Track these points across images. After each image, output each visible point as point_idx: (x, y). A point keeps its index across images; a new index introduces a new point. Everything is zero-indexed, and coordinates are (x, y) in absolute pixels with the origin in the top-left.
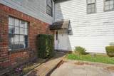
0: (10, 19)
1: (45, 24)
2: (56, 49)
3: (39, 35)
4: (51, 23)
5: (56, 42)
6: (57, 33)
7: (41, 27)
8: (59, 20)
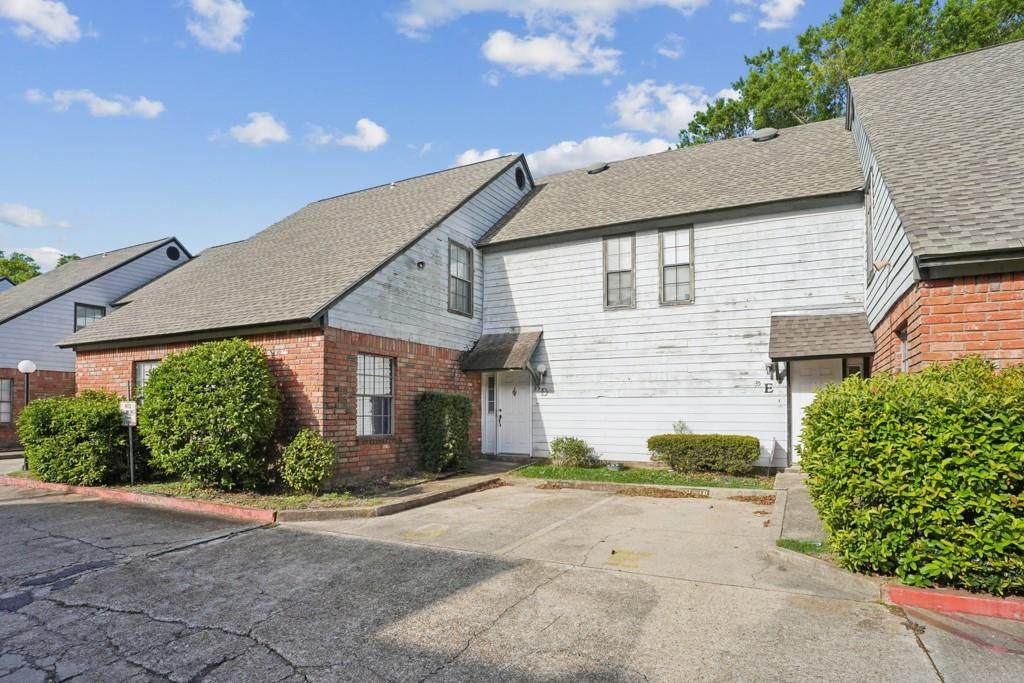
0: (360, 359)
1: (443, 352)
2: (485, 449)
3: (424, 397)
4: (463, 345)
5: (487, 420)
6: (492, 382)
7: (427, 368)
8: (501, 328)
